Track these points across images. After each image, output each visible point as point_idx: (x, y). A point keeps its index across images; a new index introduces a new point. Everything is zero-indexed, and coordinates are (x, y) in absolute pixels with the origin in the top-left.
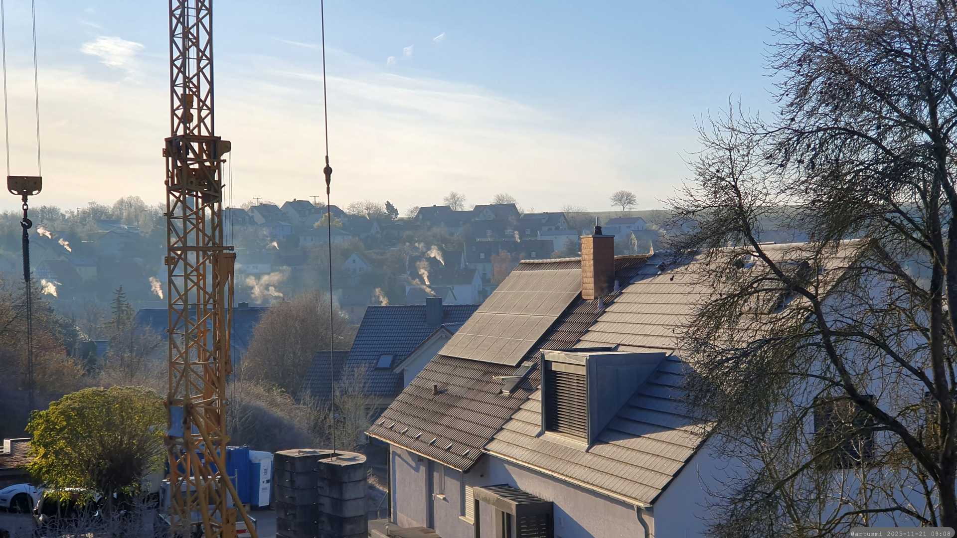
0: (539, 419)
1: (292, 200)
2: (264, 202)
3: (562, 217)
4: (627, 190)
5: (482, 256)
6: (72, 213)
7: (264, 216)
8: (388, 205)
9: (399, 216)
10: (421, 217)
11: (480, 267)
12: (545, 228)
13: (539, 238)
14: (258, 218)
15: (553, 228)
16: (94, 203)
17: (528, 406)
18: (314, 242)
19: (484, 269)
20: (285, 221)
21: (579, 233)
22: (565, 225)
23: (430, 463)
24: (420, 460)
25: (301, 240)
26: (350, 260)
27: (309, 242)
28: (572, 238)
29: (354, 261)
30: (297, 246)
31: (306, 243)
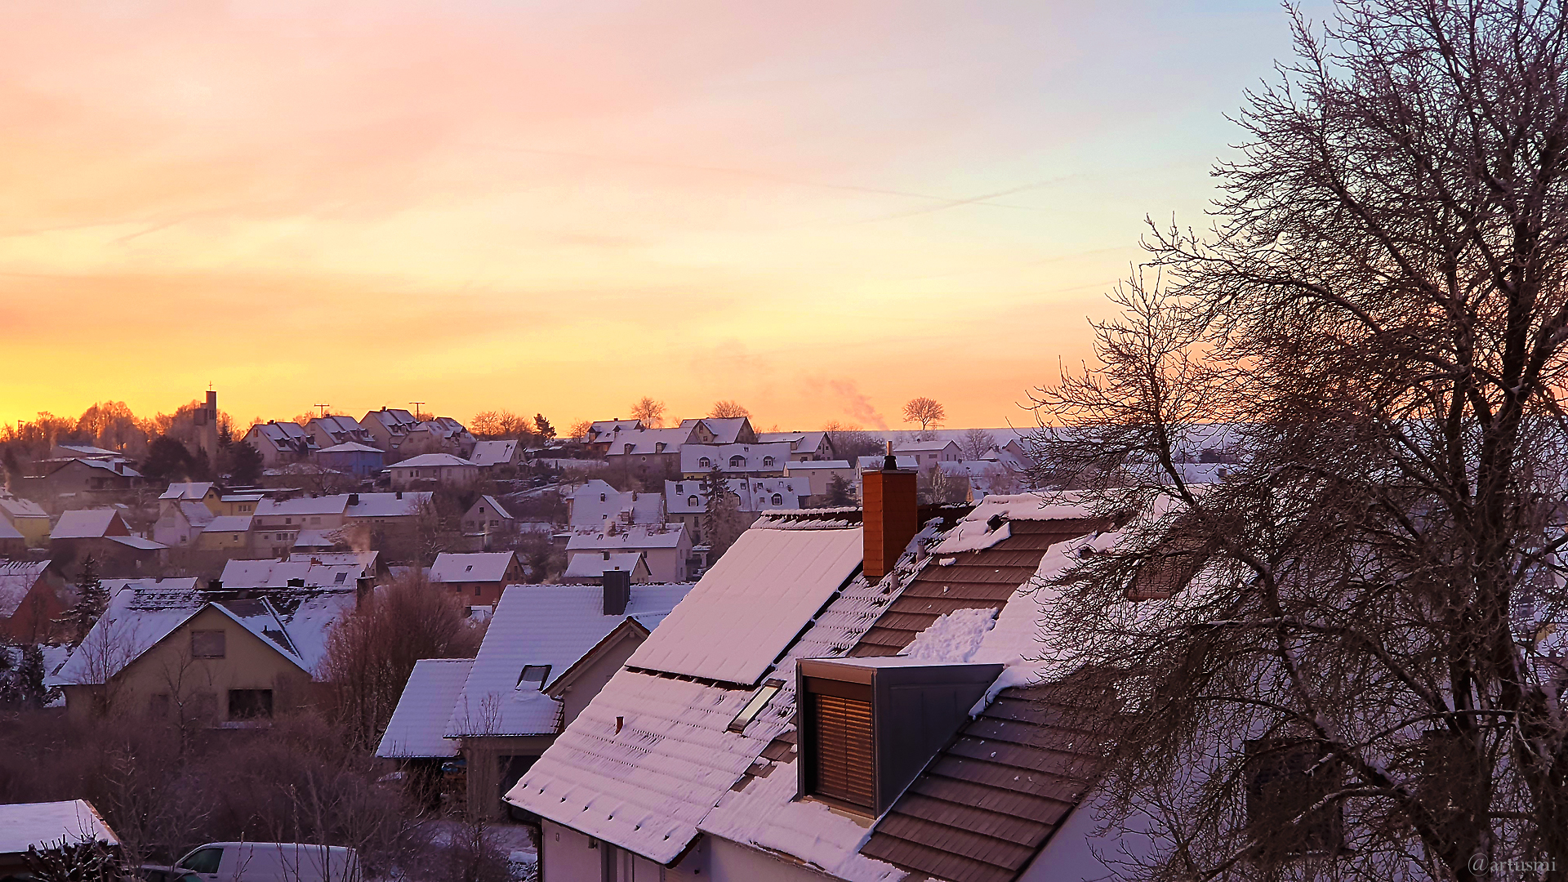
0: (793, 783)
1: (379, 409)
2: (332, 413)
4: (929, 396)
6: (10, 429)
8: (539, 419)
9: (557, 437)
10: (594, 437)
11: (689, 519)
14: (322, 438)
15: (810, 457)
16: (46, 413)
17: (773, 752)
18: (414, 477)
19: (696, 524)
20: (366, 443)
21: (853, 466)
22: (829, 452)
23: (609, 850)
24: (592, 845)
25: (394, 476)
26: (476, 508)
27: (406, 478)
28: (840, 473)
29: (482, 510)
30: (385, 484)
31: (402, 480)
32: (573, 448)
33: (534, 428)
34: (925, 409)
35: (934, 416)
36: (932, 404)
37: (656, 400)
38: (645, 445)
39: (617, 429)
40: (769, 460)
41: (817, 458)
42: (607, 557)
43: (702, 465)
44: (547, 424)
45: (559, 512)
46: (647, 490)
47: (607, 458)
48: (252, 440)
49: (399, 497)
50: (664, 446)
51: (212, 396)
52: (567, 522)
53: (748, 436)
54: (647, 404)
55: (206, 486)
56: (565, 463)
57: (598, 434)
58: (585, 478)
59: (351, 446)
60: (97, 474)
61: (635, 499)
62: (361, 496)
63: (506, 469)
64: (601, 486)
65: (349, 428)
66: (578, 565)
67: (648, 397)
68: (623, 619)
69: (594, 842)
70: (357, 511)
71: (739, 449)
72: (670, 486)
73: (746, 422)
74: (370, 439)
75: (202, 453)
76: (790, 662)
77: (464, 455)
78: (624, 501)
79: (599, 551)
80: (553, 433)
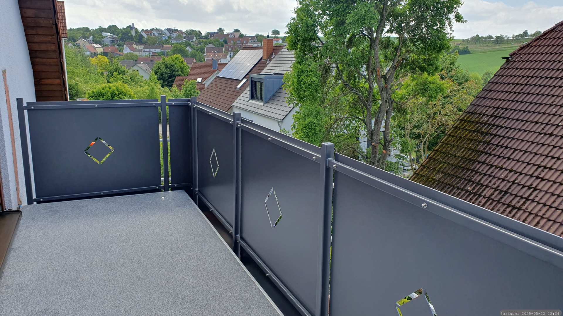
0: (249, 96)
1: (167, 28)
2: (157, 28)
3: (256, 38)
4: (277, 29)
5: (230, 49)
6: (93, 30)
7: (158, 33)
8: (199, 31)
10: (210, 35)
11: (229, 53)
12: (250, 41)
13: (248, 44)
14: (156, 34)
15: (253, 41)
16: (101, 27)
17: (245, 92)
22: (257, 40)
25: (170, 42)
27: (173, 42)
32: (205, 37)
33: (198, 33)
34: (276, 32)
42: (213, 59)
44: (200, 32)
45: (203, 50)
48: (142, 33)
51: (133, 24)
53: (241, 36)
56: (204, 40)
58: (208, 44)
59: (161, 36)
60: (111, 39)
61: (218, 48)
62: (164, 46)
64: (211, 45)
67: (221, 28)
72: (225, 45)
73: (240, 33)
74: (165, 34)
75: (132, 36)
76: (248, 77)
80: (202, 34)
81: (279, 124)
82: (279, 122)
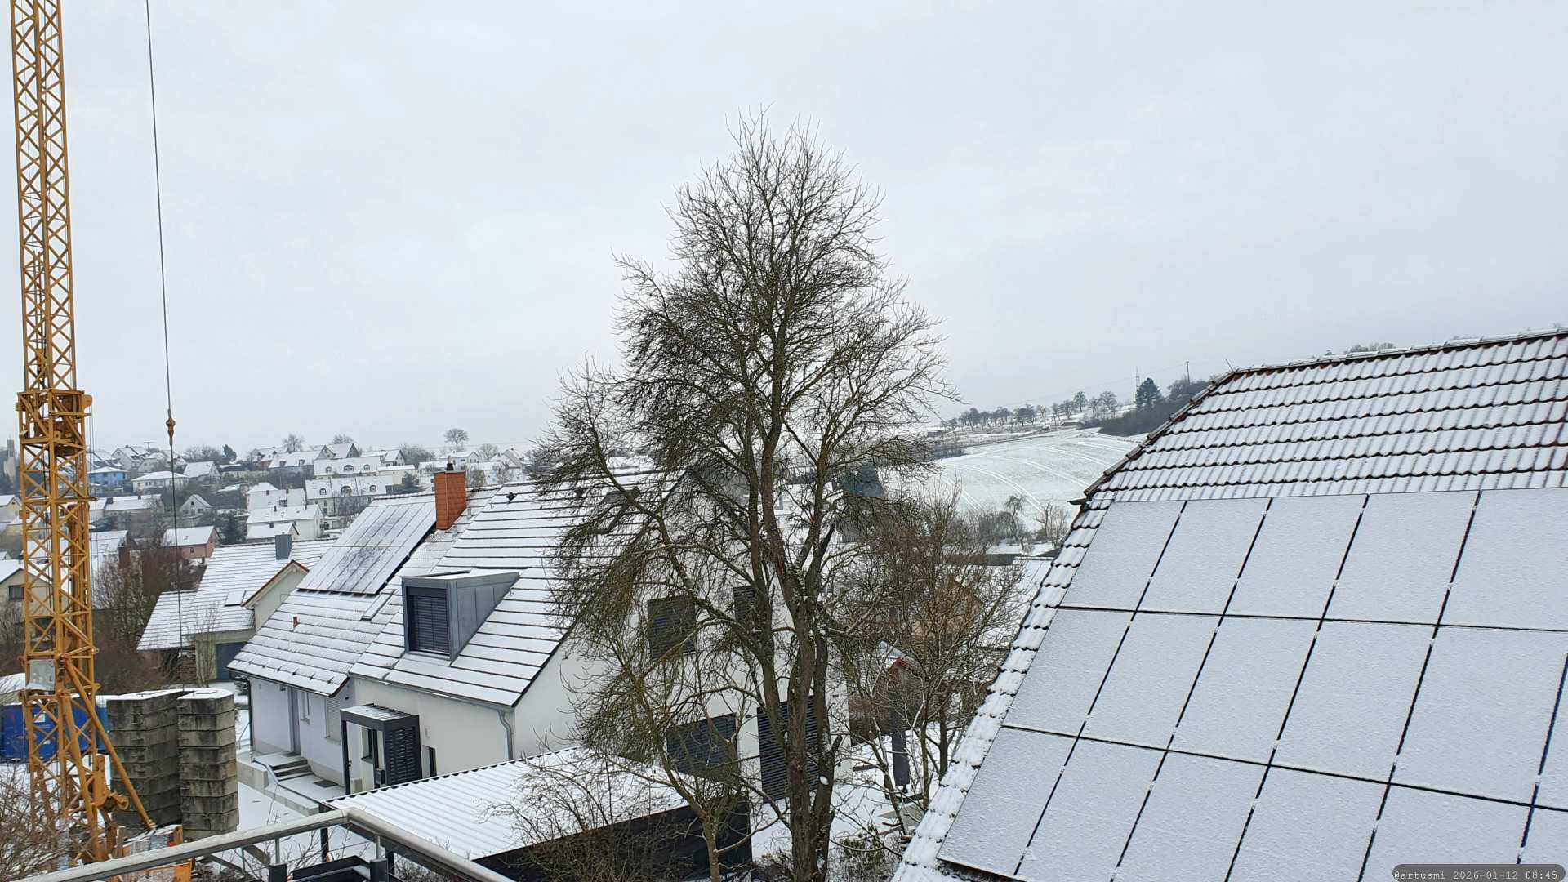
1: (122, 446)
4: (459, 427)
8: (226, 448)
9: (238, 459)
17: (389, 628)
18: (149, 486)
19: (325, 505)
20: (116, 467)
21: (417, 467)
22: (402, 461)
23: (292, 690)
24: (283, 690)
25: (135, 485)
26: (188, 502)
27: (143, 486)
28: (410, 472)
29: (192, 503)
30: (129, 491)
31: (141, 488)
32: (248, 465)
33: (222, 453)
34: (457, 435)
35: (462, 438)
36: (461, 432)
37: (298, 437)
38: (292, 461)
39: (275, 453)
40: (367, 467)
41: (395, 464)
42: (272, 526)
43: (327, 471)
44: (230, 449)
45: (240, 501)
46: (295, 487)
47: (269, 470)
49: (140, 498)
50: (304, 461)
52: (246, 508)
53: (354, 452)
54: (292, 438)
55: (10, 497)
56: (242, 474)
57: (263, 456)
58: (255, 482)
59: (105, 470)
61: (287, 492)
62: (115, 499)
63: (207, 478)
64: (265, 486)
65: (105, 458)
66: (253, 533)
67: (293, 434)
68: (289, 561)
69: (283, 685)
70: (110, 508)
71: (350, 461)
72: (308, 483)
73: (353, 446)
74: (119, 464)
75: (6, 477)
76: (397, 579)
77: (181, 470)
78: (281, 494)
79: (267, 523)
80: (234, 455)
81: (503, 721)
82: (502, 715)
